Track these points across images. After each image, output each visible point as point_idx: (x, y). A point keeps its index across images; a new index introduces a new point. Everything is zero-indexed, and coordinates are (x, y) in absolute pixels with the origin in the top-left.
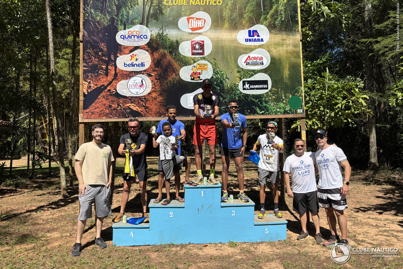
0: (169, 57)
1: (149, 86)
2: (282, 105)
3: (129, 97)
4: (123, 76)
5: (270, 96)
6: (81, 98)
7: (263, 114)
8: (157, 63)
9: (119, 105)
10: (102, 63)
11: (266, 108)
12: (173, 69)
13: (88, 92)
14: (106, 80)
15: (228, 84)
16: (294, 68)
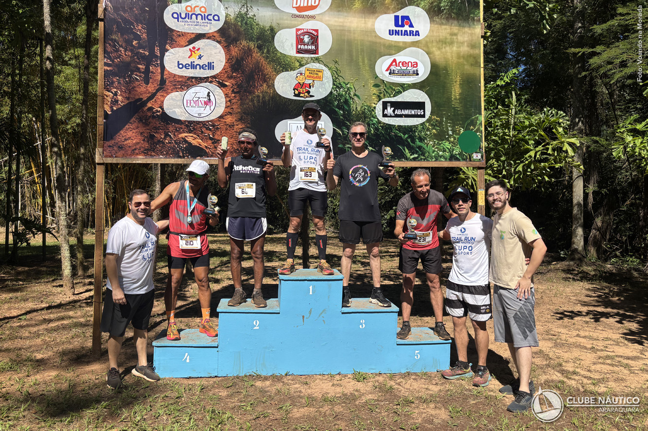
0: (257, 55)
1: (221, 103)
2: (447, 145)
3: (185, 121)
4: (175, 85)
5: (428, 130)
6: (101, 120)
7: (414, 159)
8: (235, 65)
9: (167, 135)
10: (139, 59)
11: (420, 150)
12: (264, 75)
13: (112, 110)
14: (145, 90)
15: (357, 106)
16: (470, 83)
